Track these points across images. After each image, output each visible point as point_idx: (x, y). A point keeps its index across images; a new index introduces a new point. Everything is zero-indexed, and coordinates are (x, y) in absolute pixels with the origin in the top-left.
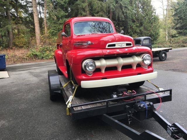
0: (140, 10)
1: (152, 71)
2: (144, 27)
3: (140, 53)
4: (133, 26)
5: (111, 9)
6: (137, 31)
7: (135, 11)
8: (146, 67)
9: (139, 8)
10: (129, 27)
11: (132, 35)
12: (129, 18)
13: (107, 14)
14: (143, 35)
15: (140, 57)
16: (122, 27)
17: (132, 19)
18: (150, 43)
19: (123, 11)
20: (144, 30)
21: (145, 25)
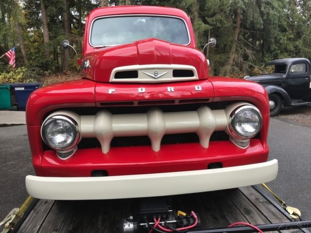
0: (299, 8)
1: (262, 157)
2: (304, 41)
3: (227, 99)
4: (281, 39)
5: (239, 9)
6: (288, 47)
7: (288, 11)
8: (243, 143)
9: (295, 4)
10: (273, 40)
11: (279, 55)
12: (274, 24)
13: (233, 17)
14: (301, 55)
15: (226, 113)
16: (259, 40)
17: (279, 26)
18: (306, 71)
19: (263, 11)
20: (304, 46)
21: (307, 37)
